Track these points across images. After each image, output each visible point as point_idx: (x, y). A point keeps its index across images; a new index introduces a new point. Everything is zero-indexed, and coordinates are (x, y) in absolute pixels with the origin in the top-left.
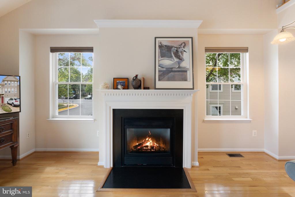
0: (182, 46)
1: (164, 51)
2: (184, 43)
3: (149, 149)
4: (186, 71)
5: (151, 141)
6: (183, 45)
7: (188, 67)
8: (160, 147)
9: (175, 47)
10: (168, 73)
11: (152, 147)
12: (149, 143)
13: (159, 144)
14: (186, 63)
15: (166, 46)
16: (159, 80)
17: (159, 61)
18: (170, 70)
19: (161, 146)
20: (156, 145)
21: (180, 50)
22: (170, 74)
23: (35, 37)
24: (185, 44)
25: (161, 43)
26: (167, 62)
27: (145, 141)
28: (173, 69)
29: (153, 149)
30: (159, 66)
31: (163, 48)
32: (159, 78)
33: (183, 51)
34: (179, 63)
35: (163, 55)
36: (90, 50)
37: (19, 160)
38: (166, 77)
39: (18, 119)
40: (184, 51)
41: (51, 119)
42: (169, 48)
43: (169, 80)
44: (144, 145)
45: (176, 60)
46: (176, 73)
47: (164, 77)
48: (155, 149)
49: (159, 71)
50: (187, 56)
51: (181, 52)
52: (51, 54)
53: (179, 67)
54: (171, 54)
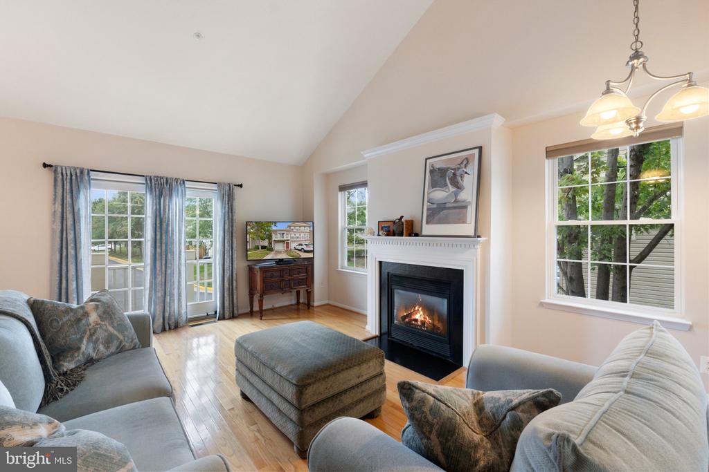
0: (463, 166)
1: (436, 178)
2: (467, 159)
3: (418, 325)
4: (465, 207)
5: (422, 313)
6: (465, 162)
7: (469, 199)
8: (433, 325)
9: (452, 169)
10: (439, 212)
11: (423, 323)
12: (419, 316)
13: (433, 319)
14: (468, 194)
15: (439, 169)
16: (427, 223)
17: (428, 194)
18: (443, 206)
19: (435, 324)
20: (428, 320)
21: (458, 173)
22: (441, 213)
23: (328, 177)
24: (467, 161)
25: (432, 166)
26: (439, 195)
27: (414, 311)
28: (447, 205)
29: (424, 327)
30: (428, 202)
31: (435, 174)
32: (427, 220)
33: (463, 173)
34: (456, 194)
35: (434, 184)
36: (364, 184)
37: (313, 306)
38: (436, 218)
39: (313, 265)
40: (466, 173)
41: (340, 269)
42: (443, 172)
43: (440, 222)
44: (413, 318)
45: (452, 189)
46: (451, 211)
47: (434, 218)
48: (427, 328)
49: (428, 209)
50: (469, 182)
51: (462, 177)
52: (340, 194)
53: (456, 201)
54: (446, 180)
